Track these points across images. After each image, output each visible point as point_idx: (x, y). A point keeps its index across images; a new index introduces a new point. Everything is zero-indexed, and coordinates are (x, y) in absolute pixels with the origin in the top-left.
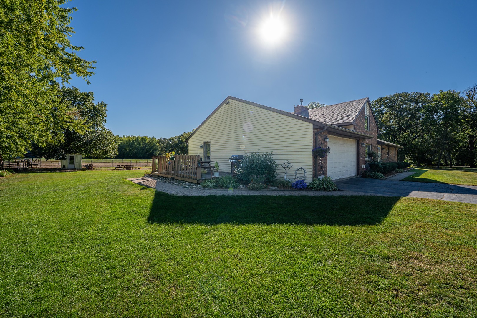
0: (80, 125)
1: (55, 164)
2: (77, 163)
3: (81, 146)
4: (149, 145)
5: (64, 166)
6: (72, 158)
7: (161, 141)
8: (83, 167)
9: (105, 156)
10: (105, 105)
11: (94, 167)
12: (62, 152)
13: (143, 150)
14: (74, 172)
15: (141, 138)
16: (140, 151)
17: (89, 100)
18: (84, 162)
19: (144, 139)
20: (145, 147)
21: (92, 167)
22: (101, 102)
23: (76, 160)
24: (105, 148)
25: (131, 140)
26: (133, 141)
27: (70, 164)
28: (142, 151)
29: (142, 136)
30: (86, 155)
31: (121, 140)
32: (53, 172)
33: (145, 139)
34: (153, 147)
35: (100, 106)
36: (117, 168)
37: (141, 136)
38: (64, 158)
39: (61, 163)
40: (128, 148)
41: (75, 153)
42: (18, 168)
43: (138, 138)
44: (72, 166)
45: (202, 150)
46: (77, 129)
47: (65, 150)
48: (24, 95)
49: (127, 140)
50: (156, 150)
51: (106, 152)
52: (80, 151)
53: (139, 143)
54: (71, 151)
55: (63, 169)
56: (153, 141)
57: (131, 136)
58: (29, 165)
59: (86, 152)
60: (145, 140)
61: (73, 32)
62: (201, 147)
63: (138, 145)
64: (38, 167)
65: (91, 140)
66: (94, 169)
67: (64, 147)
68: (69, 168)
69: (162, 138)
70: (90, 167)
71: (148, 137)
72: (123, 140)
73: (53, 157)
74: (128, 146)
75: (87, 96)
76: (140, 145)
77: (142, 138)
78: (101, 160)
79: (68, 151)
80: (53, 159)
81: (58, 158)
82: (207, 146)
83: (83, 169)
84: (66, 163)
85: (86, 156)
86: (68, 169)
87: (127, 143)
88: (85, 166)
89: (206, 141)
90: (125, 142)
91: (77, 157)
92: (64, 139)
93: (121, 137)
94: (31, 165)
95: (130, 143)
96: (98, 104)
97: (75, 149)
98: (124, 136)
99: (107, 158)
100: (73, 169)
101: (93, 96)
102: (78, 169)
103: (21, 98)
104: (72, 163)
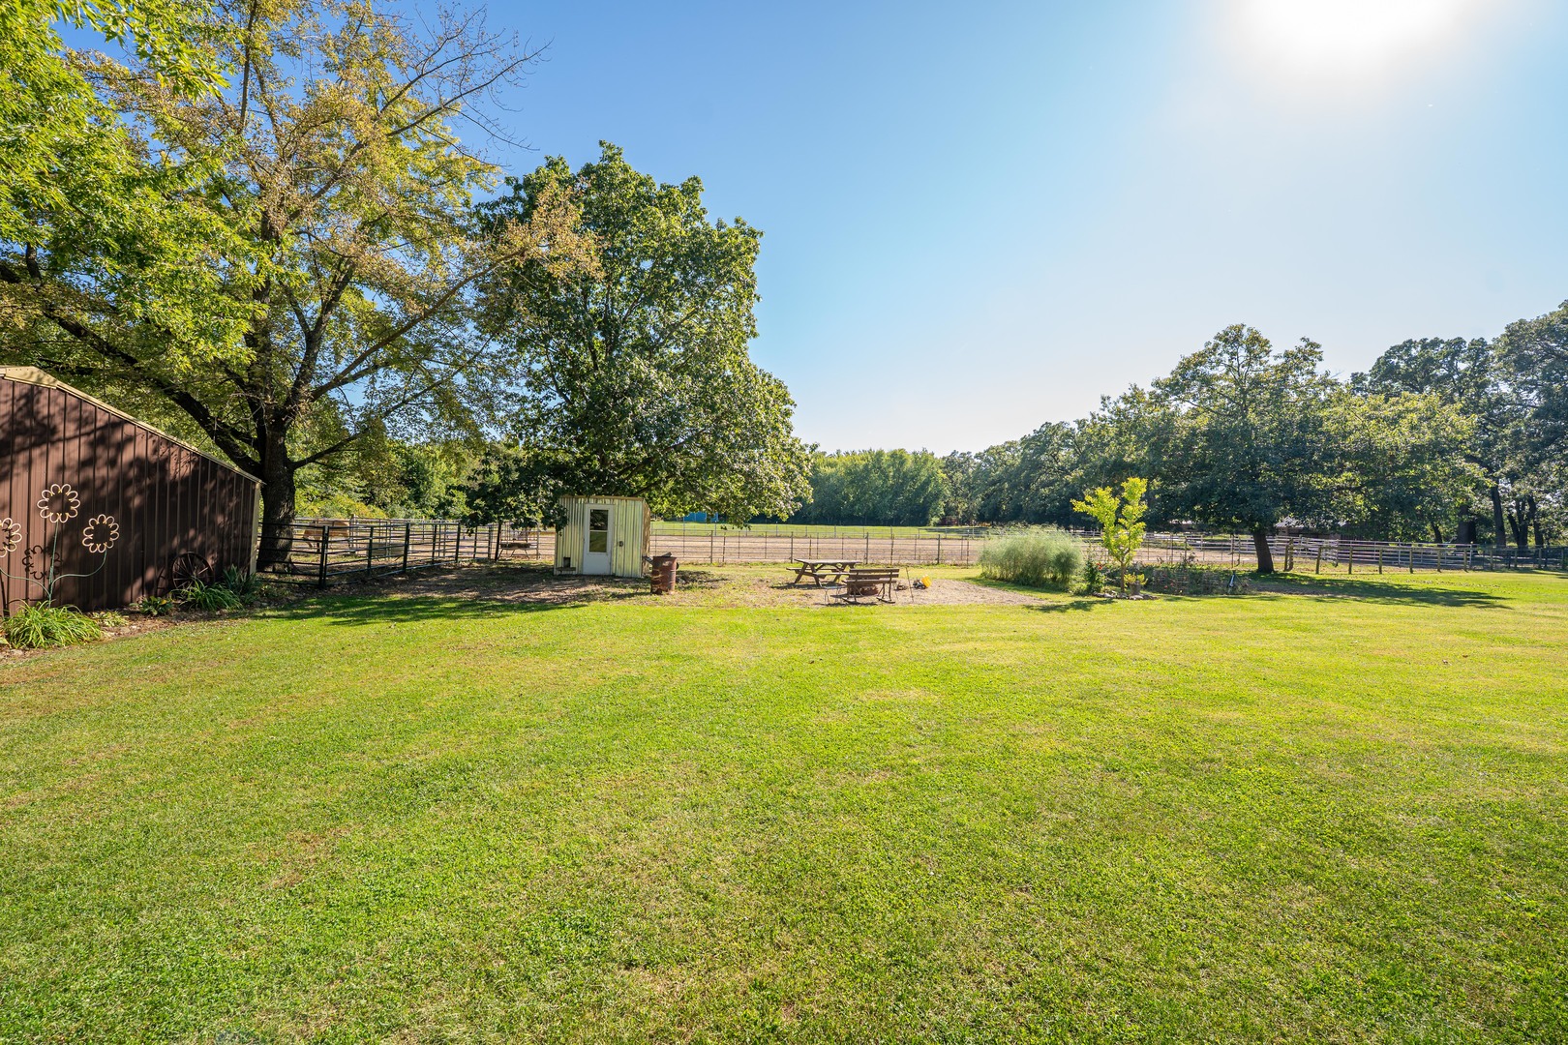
2: (621, 544)
4: (913, 478)
5: (567, 559)
6: (599, 519)
7: (951, 464)
13: (896, 494)
15: (888, 454)
16: (887, 500)
19: (897, 457)
20: (903, 484)
23: (614, 531)
25: (861, 464)
27: (593, 549)
28: (893, 500)
29: (893, 449)
31: (830, 465)
33: (901, 457)
34: (927, 483)
36: (805, 579)
37: (889, 447)
40: (852, 491)
41: (615, 492)
43: (880, 454)
44: (598, 563)
49: (849, 464)
50: (936, 496)
52: (632, 485)
53: (884, 473)
54: (598, 483)
55: (566, 578)
56: (925, 462)
57: (858, 452)
60: (902, 462)
63: (881, 479)
68: (586, 571)
69: (954, 453)
71: (907, 450)
74: (852, 482)
76: (887, 477)
77: (893, 455)
86: (581, 577)
87: (849, 473)
90: (843, 472)
91: (622, 514)
93: (831, 456)
95: (856, 472)
104: (598, 544)
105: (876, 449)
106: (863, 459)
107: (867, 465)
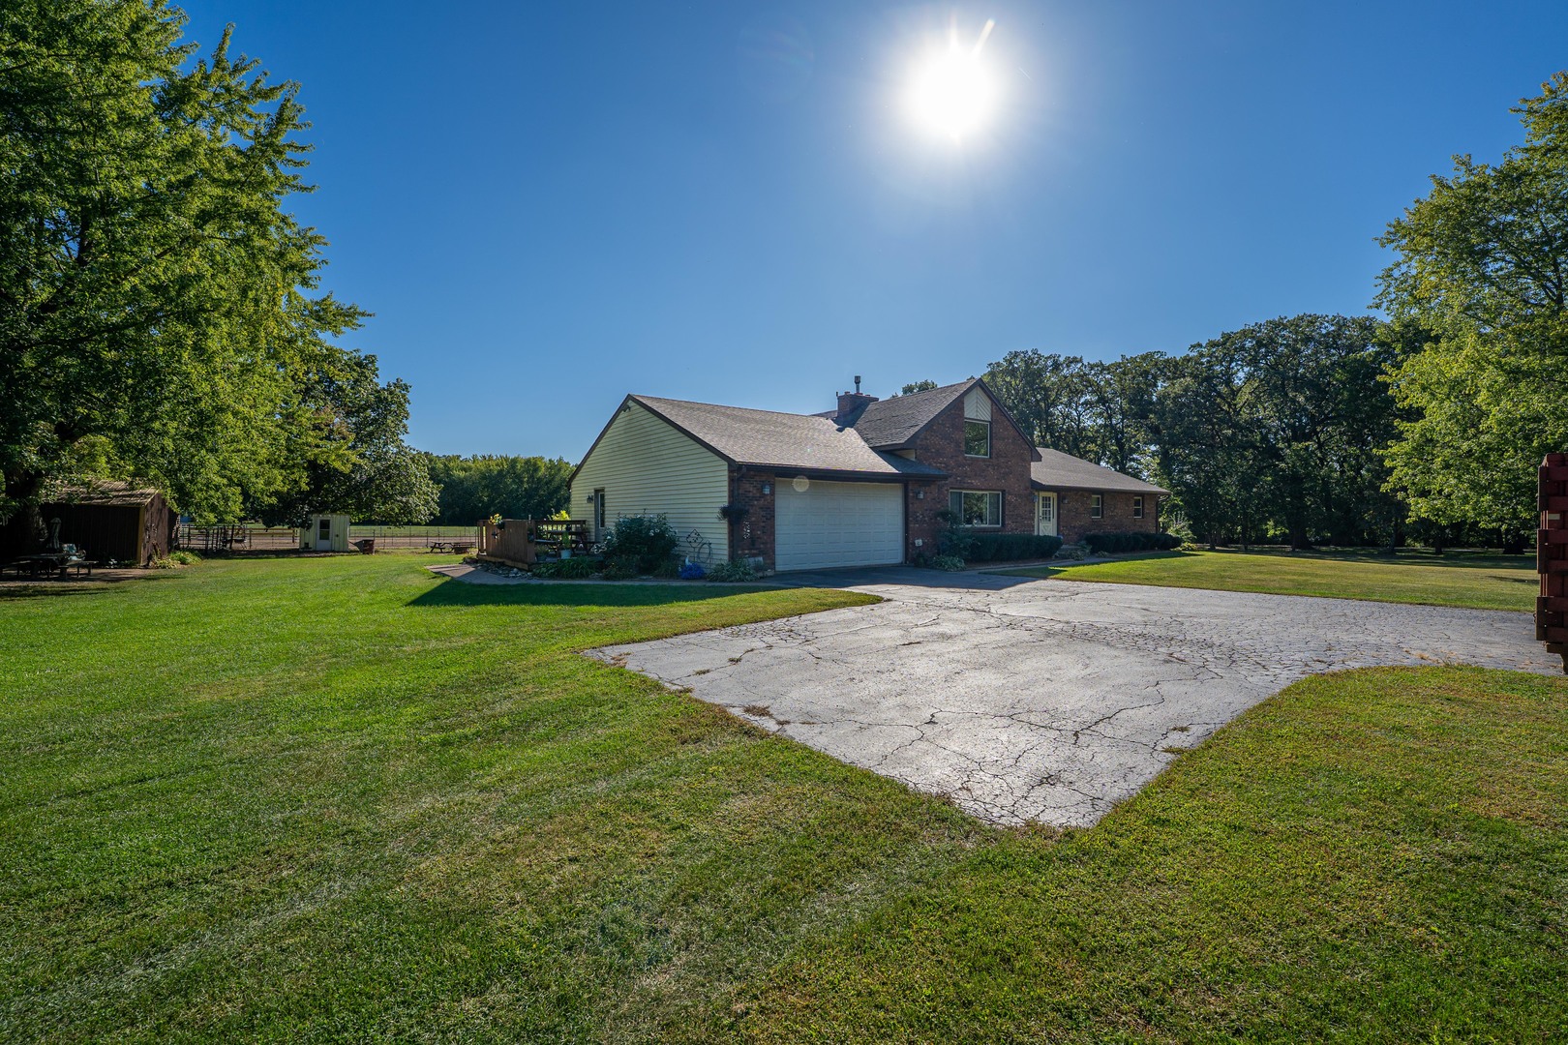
0: (341, 452)
1: (285, 538)
2: (337, 536)
3: (348, 494)
4: (547, 483)
5: (307, 544)
6: (325, 525)
8: (352, 548)
9: (403, 518)
10: (406, 388)
11: (375, 548)
12: (302, 508)
14: (328, 559)
15: (523, 461)
16: (521, 503)
17: (367, 378)
18: (356, 534)
19: (532, 465)
20: (537, 489)
21: (371, 546)
22: (395, 381)
23: (334, 529)
24: (404, 500)
25: (496, 469)
26: (502, 471)
27: (321, 538)
28: (528, 502)
29: (528, 457)
30: (361, 517)
31: (465, 470)
32: (283, 558)
33: (535, 464)
35: (391, 393)
36: (435, 550)
37: (525, 455)
38: (306, 525)
39: (300, 537)
40: (486, 494)
41: (334, 511)
42: (207, 548)
43: (514, 461)
44: (324, 544)
45: (591, 507)
46: (334, 460)
47: (310, 505)
48: (244, 419)
51: (406, 509)
52: (344, 507)
53: (518, 478)
54: (323, 507)
55: (304, 551)
56: (560, 470)
57: (495, 458)
58: (226, 542)
59: (359, 509)
60: (536, 469)
61: (325, 244)
62: (590, 499)
63: (516, 483)
64: (246, 545)
65: (371, 480)
66: (376, 552)
67: (307, 497)
68: (318, 549)
70: (366, 547)
71: (543, 458)
72: (470, 469)
73: (281, 522)
74: (486, 486)
75: (363, 366)
76: (522, 482)
77: (528, 462)
78: (394, 529)
79: (315, 507)
80: (281, 527)
81: (293, 525)
82: (598, 497)
83: (352, 551)
84: (312, 535)
85: (359, 519)
86: (316, 552)
87: (484, 477)
88: (355, 544)
89: (598, 487)
90: (476, 476)
91: (337, 520)
92: (307, 484)
93: (466, 460)
94: (231, 541)
95: (490, 477)
96: (389, 385)
97: (332, 502)
98: (475, 457)
99: (410, 523)
100: (327, 552)
101: (377, 365)
102: (338, 552)
103: (240, 424)
104: (325, 536)
105: (512, 457)
106: (497, 465)
107: (502, 470)
